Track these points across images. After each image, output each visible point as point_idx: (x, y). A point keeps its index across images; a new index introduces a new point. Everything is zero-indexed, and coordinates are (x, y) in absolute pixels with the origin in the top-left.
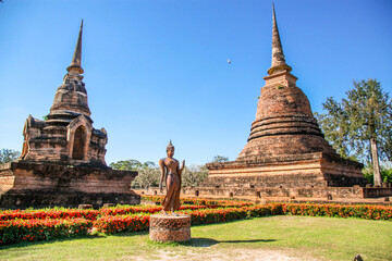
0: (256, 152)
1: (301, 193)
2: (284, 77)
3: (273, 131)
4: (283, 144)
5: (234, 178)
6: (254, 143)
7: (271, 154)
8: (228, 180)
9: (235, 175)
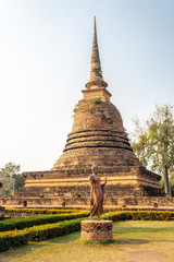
0: (76, 163)
1: (127, 201)
2: (102, 93)
3: (91, 143)
4: (101, 157)
5: (54, 187)
6: (72, 154)
7: (90, 165)
8: (48, 190)
9: (55, 185)
